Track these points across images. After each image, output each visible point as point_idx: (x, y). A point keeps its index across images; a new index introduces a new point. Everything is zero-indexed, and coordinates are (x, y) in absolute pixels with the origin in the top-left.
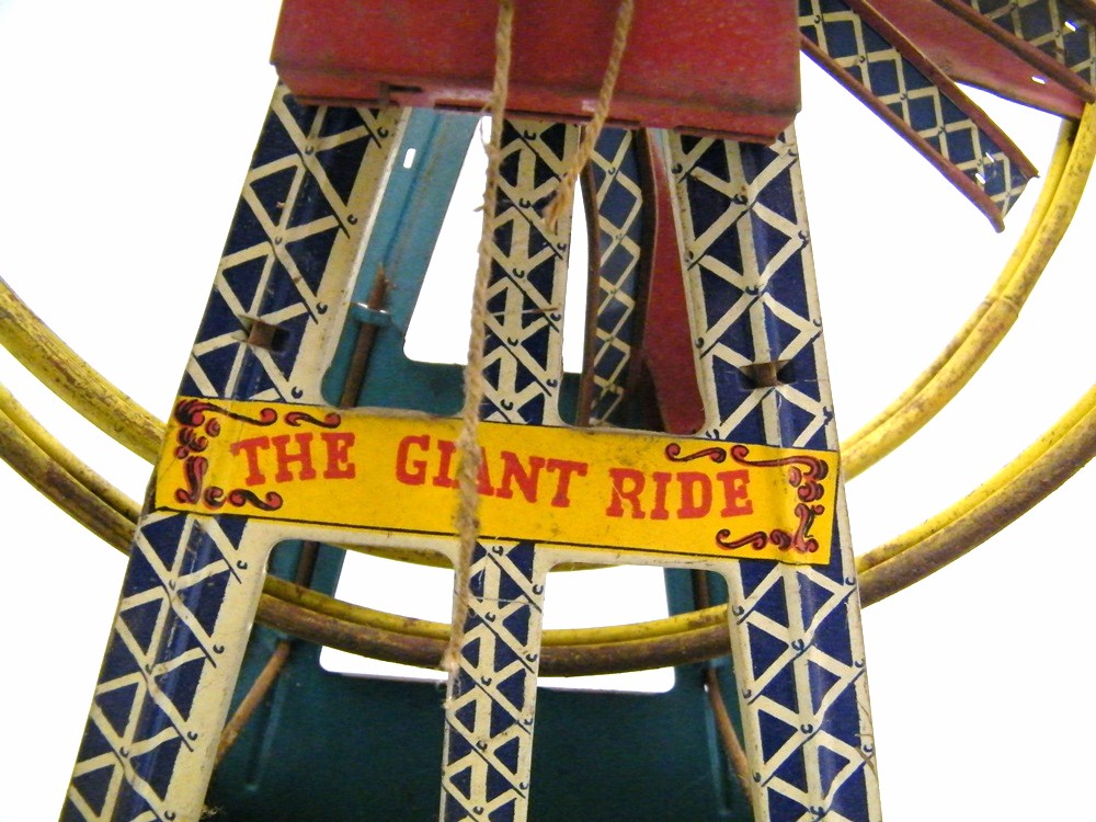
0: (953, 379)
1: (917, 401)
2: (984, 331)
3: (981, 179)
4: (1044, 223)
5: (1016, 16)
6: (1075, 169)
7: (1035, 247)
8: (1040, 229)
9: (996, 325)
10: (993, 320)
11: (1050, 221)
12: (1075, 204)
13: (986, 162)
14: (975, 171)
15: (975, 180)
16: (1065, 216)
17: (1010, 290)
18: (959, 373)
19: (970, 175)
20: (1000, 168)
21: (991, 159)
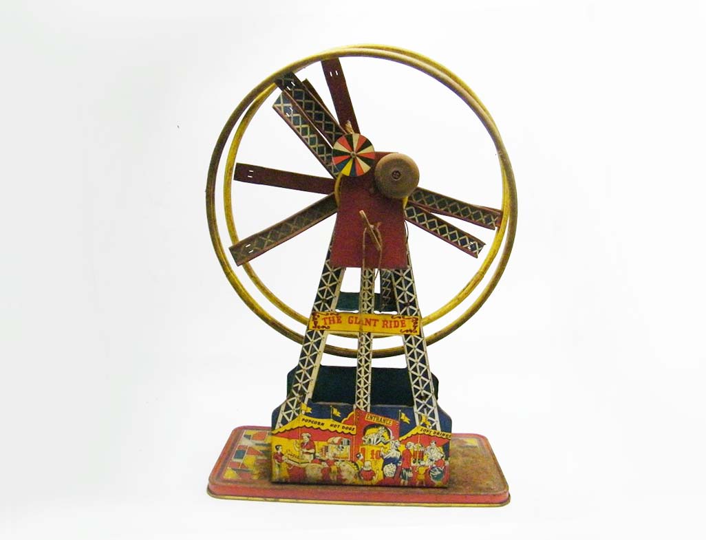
3: (469, 248)
4: (490, 253)
5: (472, 216)
6: (498, 240)
13: (470, 244)
19: (467, 248)
20: (475, 244)
21: (472, 243)
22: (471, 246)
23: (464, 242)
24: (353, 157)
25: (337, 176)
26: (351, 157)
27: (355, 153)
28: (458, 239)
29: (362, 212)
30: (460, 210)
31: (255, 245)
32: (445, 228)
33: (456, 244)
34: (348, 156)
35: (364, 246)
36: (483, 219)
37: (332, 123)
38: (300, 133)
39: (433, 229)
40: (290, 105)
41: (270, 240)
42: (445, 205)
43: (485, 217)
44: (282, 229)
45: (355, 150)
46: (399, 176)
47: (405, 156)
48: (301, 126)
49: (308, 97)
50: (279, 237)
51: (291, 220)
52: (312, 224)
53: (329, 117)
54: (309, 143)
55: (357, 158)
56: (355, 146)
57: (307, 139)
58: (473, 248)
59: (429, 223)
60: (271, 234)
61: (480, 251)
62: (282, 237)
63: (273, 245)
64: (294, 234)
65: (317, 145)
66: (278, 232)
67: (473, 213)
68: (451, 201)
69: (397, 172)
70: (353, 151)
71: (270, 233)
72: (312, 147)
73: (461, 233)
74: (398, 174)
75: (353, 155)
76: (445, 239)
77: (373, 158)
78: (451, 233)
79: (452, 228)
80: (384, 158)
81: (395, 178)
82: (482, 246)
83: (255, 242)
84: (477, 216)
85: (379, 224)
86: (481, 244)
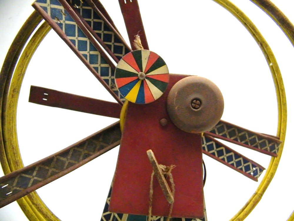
0: (247, 213)
1: (238, 218)
2: (254, 202)
3: (252, 174)
4: (268, 176)
5: (258, 145)
6: (275, 164)
7: (266, 182)
8: (267, 178)
9: (257, 200)
10: (256, 199)
11: (269, 176)
12: (275, 173)
13: (253, 170)
14: (251, 173)
15: (251, 174)
16: (272, 175)
17: (259, 192)
18: (248, 212)
19: (250, 174)
20: (257, 170)
21: (254, 169)
22: (254, 172)
23: (247, 168)
24: (141, 79)
25: (124, 102)
26: (138, 79)
27: (143, 73)
28: (243, 166)
29: (150, 153)
30: (248, 139)
31: (14, 185)
32: (232, 156)
33: (240, 171)
34: (135, 78)
35: (151, 191)
36: (268, 147)
37: (122, 45)
38: (76, 48)
39: (221, 158)
40: (61, 8)
41: (36, 178)
42: (235, 135)
43: (270, 145)
44: (52, 164)
45: (144, 70)
46: (200, 105)
47: (207, 80)
48: (77, 38)
49: (97, 16)
50: (49, 174)
51: (65, 153)
52: (92, 157)
53: (118, 39)
54: (88, 61)
55: (146, 80)
56: (144, 65)
57: (85, 56)
58: (256, 173)
59: (218, 152)
60: (38, 171)
61: (260, 175)
62: (53, 174)
63: (41, 184)
64: (69, 169)
65: (99, 65)
66: (47, 168)
67: (260, 142)
68: (240, 130)
69: (197, 99)
70: (142, 71)
71: (37, 169)
72: (92, 66)
73: (246, 160)
74: (198, 102)
75: (141, 76)
76: (232, 166)
77: (167, 80)
78: (237, 160)
79: (237, 155)
80: (180, 82)
81: (194, 108)
82: (263, 171)
83: (16, 180)
84: (263, 145)
85: (172, 167)
86: (262, 169)
